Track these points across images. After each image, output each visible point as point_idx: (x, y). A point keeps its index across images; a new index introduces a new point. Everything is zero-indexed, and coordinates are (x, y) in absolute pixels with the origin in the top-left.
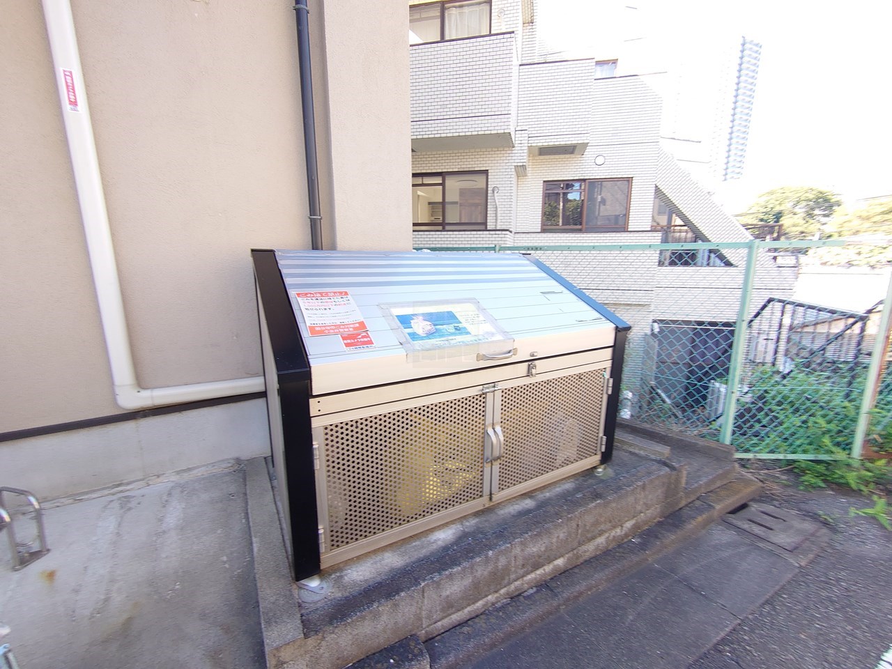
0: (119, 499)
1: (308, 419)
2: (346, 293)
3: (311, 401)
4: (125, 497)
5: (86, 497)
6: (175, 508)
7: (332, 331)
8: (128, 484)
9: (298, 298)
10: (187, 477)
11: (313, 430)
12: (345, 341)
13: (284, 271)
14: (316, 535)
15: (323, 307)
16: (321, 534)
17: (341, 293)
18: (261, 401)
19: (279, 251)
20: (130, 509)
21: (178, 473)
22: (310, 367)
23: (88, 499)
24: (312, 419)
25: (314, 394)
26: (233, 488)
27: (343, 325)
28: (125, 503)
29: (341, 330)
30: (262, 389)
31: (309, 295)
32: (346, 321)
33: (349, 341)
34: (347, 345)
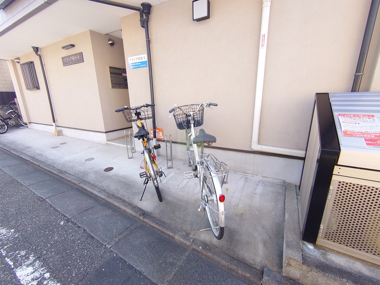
0: (245, 177)
1: (331, 174)
2: (373, 116)
3: (336, 167)
4: (246, 177)
5: (237, 173)
6: (260, 188)
7: (358, 135)
8: (248, 174)
9: (339, 117)
10: (265, 179)
11: (332, 180)
12: (367, 142)
13: (332, 103)
14: (318, 228)
15: (354, 122)
16: (321, 229)
17: (369, 116)
18: (301, 162)
19: (331, 93)
20: (247, 181)
21: (263, 177)
22: (340, 150)
23: (237, 174)
24: (333, 175)
25: (338, 164)
26: (280, 191)
27: (367, 133)
28: (246, 178)
29: (365, 136)
30: (303, 156)
31: (346, 115)
32: (370, 131)
33: (370, 142)
34: (367, 144)
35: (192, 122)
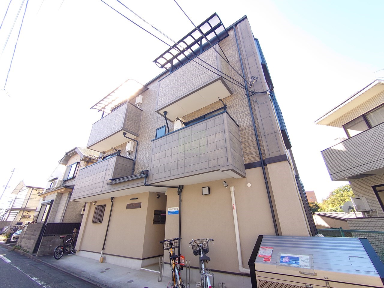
9: (261, 248)
13: (262, 241)
15: (265, 251)
17: (271, 248)
19: (264, 236)
22: (254, 263)
24: (256, 276)
25: (256, 270)
31: (264, 248)
35: (202, 250)
